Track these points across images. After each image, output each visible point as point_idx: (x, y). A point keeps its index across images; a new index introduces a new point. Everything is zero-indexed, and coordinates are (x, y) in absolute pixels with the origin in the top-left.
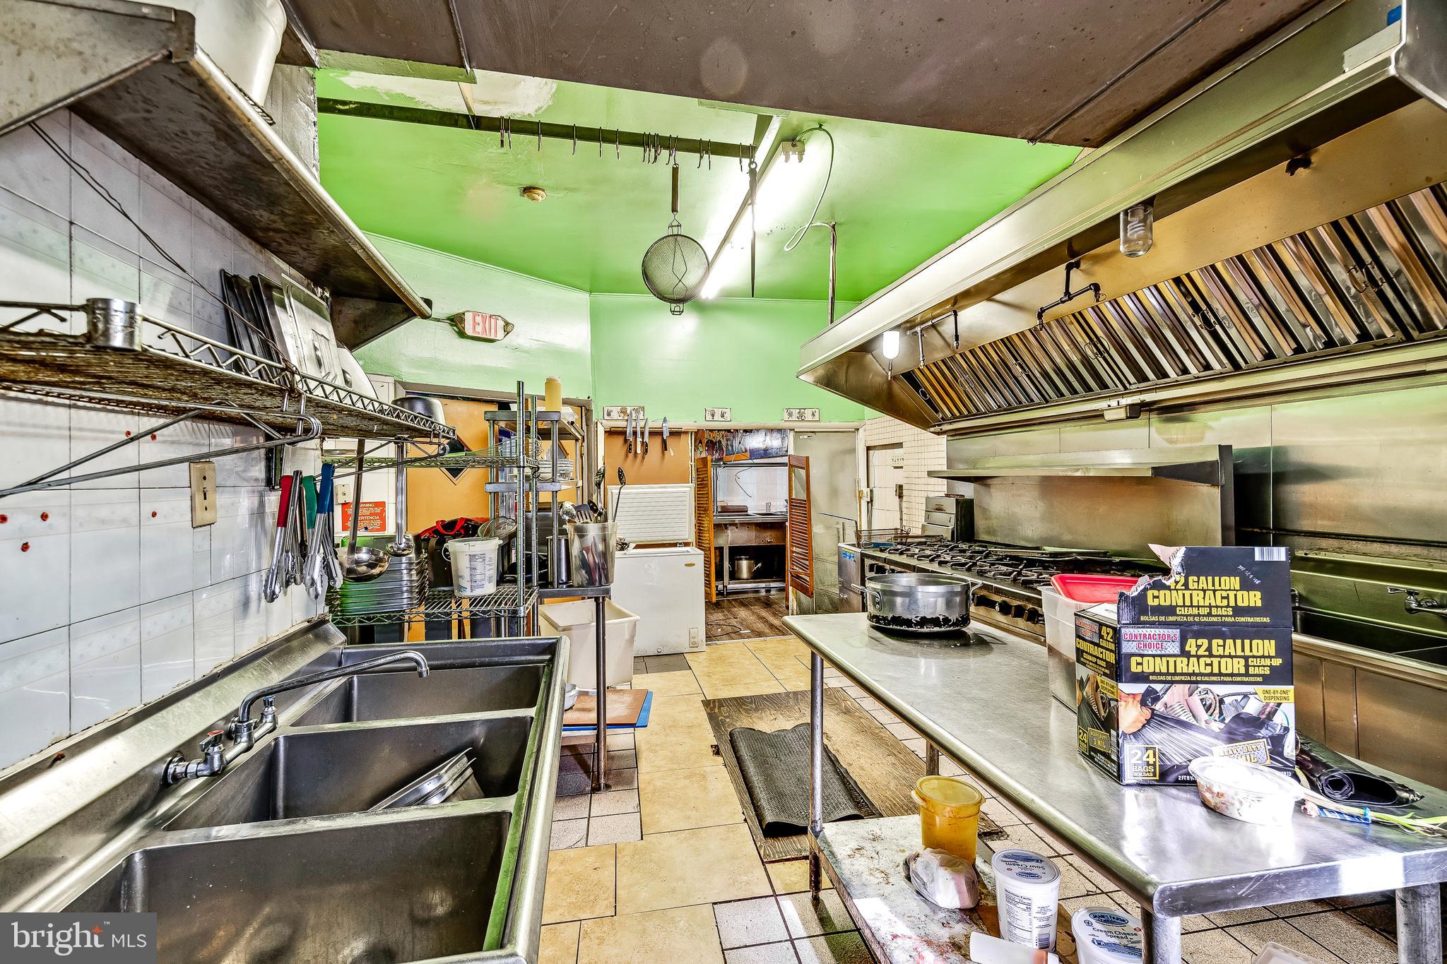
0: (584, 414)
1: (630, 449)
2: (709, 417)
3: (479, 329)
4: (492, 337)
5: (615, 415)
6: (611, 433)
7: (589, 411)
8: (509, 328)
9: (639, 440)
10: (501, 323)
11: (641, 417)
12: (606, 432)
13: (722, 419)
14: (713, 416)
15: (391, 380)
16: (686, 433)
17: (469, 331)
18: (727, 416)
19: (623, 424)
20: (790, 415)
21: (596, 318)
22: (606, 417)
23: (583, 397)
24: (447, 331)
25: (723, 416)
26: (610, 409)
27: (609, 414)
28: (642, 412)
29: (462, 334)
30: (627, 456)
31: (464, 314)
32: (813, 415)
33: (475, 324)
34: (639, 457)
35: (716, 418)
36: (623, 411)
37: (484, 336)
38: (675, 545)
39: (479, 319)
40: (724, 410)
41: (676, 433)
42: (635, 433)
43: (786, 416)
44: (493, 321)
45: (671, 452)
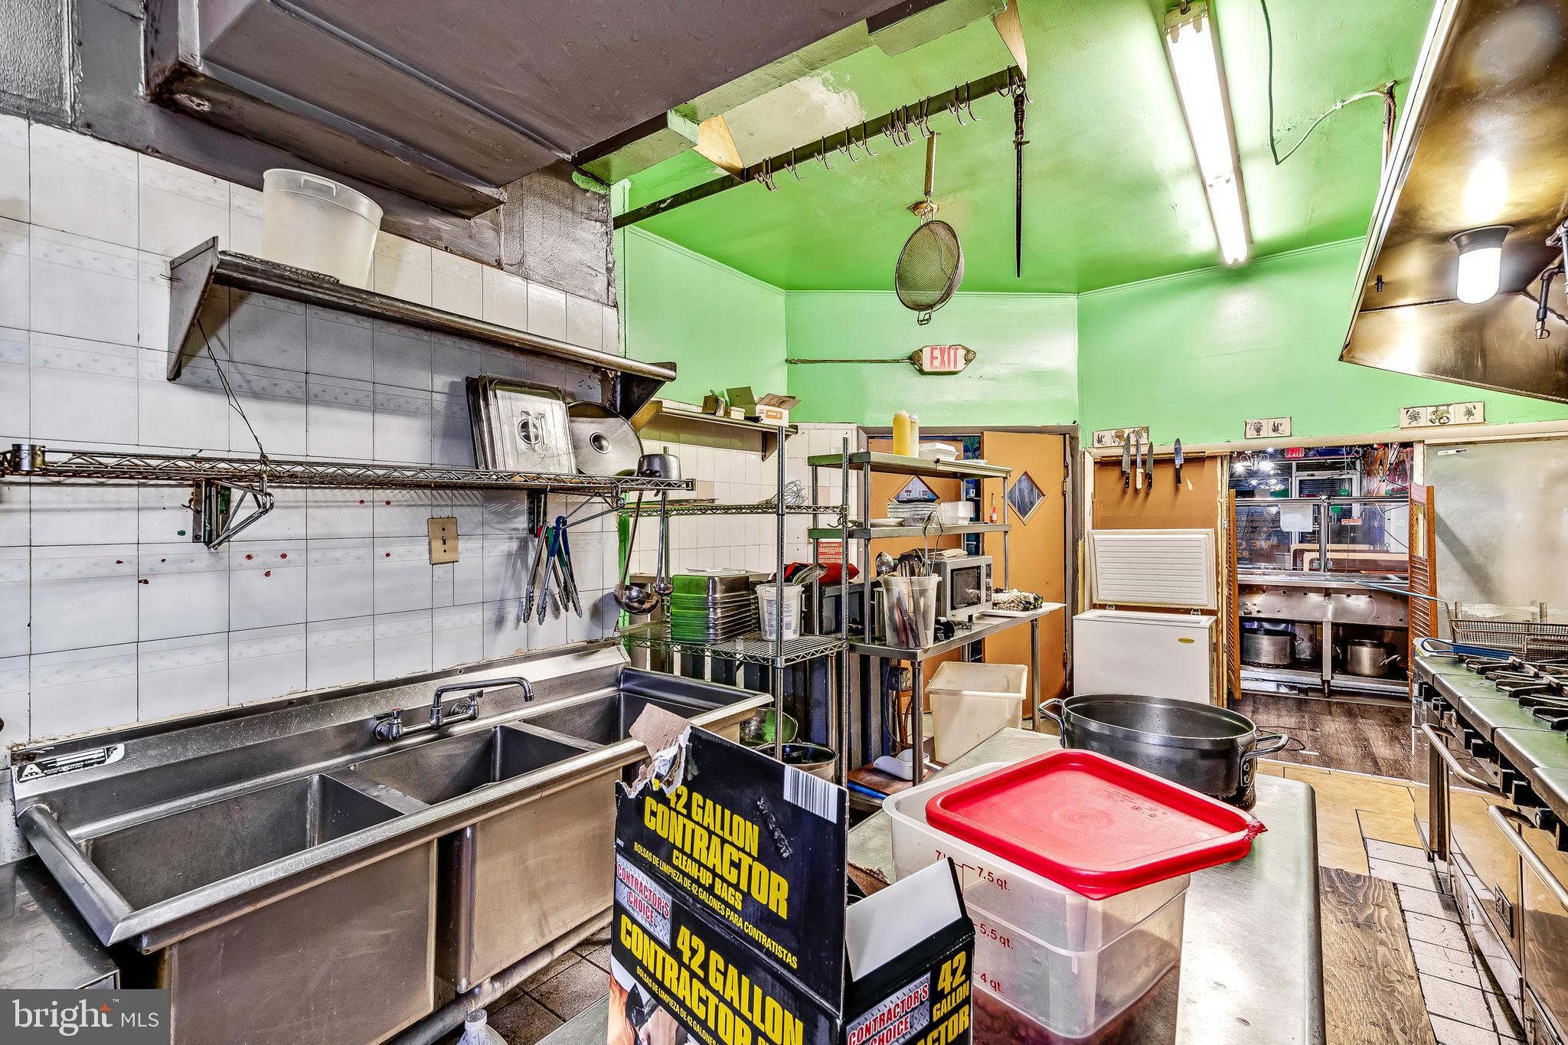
0: (1068, 443)
1: (1127, 483)
2: (1252, 433)
3: (937, 363)
4: (952, 369)
5: (1108, 440)
6: (1103, 464)
7: (1074, 439)
8: (971, 356)
9: (1140, 471)
10: (961, 353)
11: (1143, 440)
12: (1095, 463)
13: (1274, 434)
14: (1258, 430)
15: (854, 426)
16: (1213, 458)
17: (927, 368)
18: (1285, 429)
19: (1119, 451)
20: (1415, 417)
21: (1085, 324)
22: (1096, 445)
23: (1066, 422)
24: (906, 371)
25: (1275, 429)
26: (1101, 433)
27: (1100, 441)
28: (1145, 435)
29: (922, 372)
30: (1124, 493)
31: (921, 351)
32: (1469, 413)
33: (933, 358)
34: (1142, 494)
35: (1263, 434)
36: (1119, 436)
37: (942, 370)
38: (1187, 611)
39: (937, 353)
40: (1278, 421)
41: (1197, 460)
42: (1134, 463)
43: (1405, 421)
44: (952, 352)
45: (1188, 485)
